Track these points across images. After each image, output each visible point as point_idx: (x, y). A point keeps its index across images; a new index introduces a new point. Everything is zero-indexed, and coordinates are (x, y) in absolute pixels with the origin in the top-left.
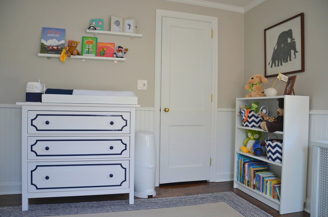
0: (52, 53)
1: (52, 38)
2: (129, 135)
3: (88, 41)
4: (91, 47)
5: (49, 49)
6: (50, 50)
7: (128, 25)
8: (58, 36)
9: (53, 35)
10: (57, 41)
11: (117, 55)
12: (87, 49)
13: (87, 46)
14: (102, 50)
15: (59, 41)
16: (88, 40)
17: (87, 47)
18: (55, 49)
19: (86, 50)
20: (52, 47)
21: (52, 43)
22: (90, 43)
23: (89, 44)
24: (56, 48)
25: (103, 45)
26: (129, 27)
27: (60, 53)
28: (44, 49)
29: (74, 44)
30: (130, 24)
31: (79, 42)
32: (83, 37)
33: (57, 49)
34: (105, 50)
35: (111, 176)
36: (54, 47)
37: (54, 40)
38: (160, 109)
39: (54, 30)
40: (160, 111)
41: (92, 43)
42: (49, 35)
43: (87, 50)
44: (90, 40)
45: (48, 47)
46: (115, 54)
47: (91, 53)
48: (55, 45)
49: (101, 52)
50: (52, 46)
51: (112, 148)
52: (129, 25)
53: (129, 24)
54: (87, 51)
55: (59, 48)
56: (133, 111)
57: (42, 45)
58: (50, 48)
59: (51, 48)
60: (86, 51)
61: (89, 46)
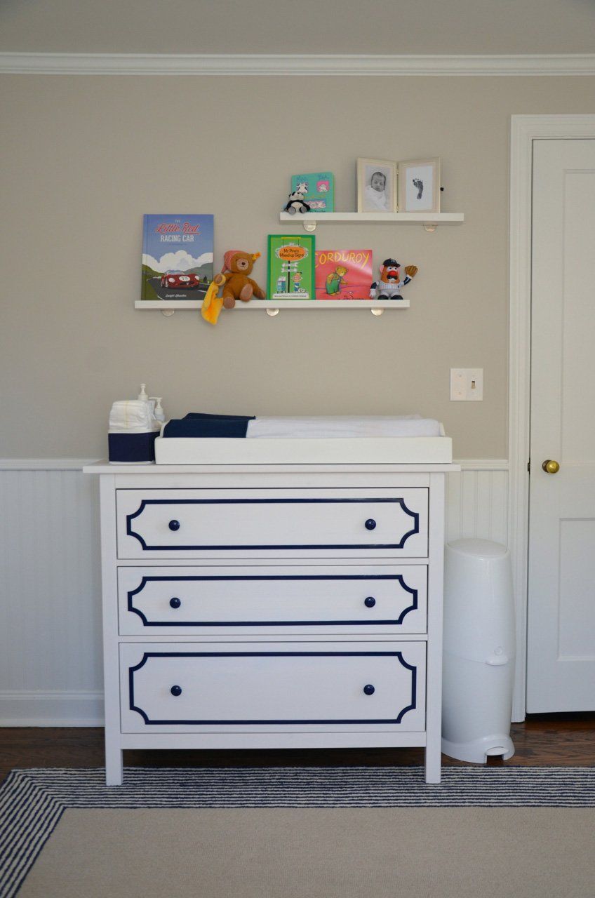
0: (177, 296)
1: (173, 248)
2: (426, 561)
3: (285, 251)
4: (295, 270)
5: (167, 286)
6: (169, 288)
7: (415, 184)
8: (190, 239)
9: (176, 239)
10: (190, 256)
11: (380, 291)
12: (283, 275)
13: (284, 265)
14: (331, 276)
15: (195, 256)
16: (285, 246)
17: (283, 271)
18: (185, 283)
19: (280, 279)
20: (176, 277)
21: (175, 263)
22: (292, 256)
23: (290, 258)
24: (186, 279)
25: (333, 258)
26: (417, 190)
27: (202, 297)
28: (154, 286)
29: (243, 264)
30: (421, 179)
31: (258, 255)
32: (270, 237)
33: (190, 282)
34: (342, 275)
35: (369, 690)
36: (181, 278)
37: (182, 254)
38: (529, 463)
39: (178, 221)
40: (529, 470)
41: (297, 254)
42: (164, 239)
43: (285, 279)
44: (292, 245)
45: (163, 278)
46: (374, 286)
47: (296, 290)
48: (184, 268)
49: (329, 282)
50: (176, 274)
51: (370, 603)
52: (419, 185)
53: (416, 181)
54: (283, 282)
55: (197, 278)
56: (438, 485)
57: (147, 273)
58: (168, 281)
59: (171, 280)
60: (280, 284)
61: (290, 265)
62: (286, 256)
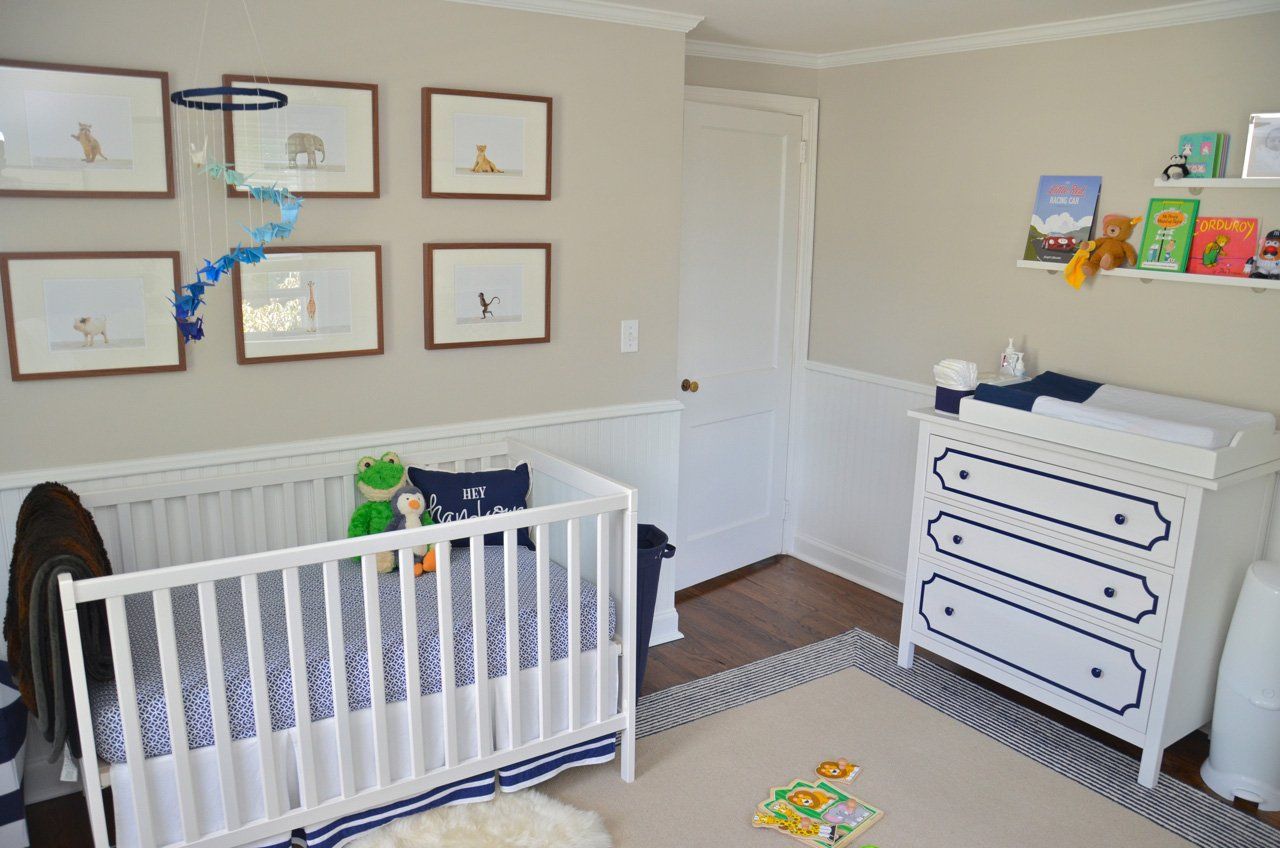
0: (1054, 258)
1: (1059, 209)
2: (1171, 571)
3: (1165, 216)
4: (1170, 238)
5: (1046, 247)
6: (1048, 249)
8: (1075, 201)
9: (1063, 200)
10: (1072, 219)
11: (1257, 268)
12: (1156, 242)
13: (1159, 232)
14: (1211, 244)
15: (1077, 219)
16: (1165, 211)
17: (1158, 238)
18: (1062, 245)
19: (1152, 247)
20: (1056, 239)
21: (1058, 225)
22: (1170, 222)
23: (1168, 225)
24: (1063, 242)
25: (1215, 226)
28: (1040, 248)
29: (1113, 231)
31: (1139, 219)
32: (1153, 201)
33: (1067, 245)
34: (1222, 245)
35: (1096, 673)
36: (1060, 241)
37: (1066, 216)
39: (1068, 183)
41: (1174, 220)
42: (1054, 200)
43: (1157, 247)
44: (1172, 210)
45: (1045, 239)
46: (1251, 261)
47: (1166, 259)
48: (1065, 231)
49: (1207, 252)
50: (1056, 236)
51: (1109, 593)
54: (1155, 250)
55: (1074, 241)
57: (1033, 232)
58: (1049, 243)
59: (1052, 242)
60: (1151, 252)
61: (1165, 232)
62: (1163, 222)
